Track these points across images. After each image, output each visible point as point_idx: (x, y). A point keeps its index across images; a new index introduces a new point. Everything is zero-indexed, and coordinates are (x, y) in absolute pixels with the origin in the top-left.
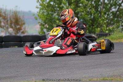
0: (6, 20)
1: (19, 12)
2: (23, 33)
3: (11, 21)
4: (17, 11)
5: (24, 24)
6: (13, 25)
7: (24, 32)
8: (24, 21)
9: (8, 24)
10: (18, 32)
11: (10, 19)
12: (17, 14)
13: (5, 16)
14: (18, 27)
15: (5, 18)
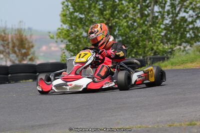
0: (6, 43)
1: (25, 29)
2: (31, 59)
3: (14, 43)
4: (21, 29)
5: (33, 46)
6: (16, 49)
7: (33, 58)
8: (32, 42)
9: (8, 48)
10: (25, 58)
11: (12, 41)
12: (22, 32)
13: (5, 37)
14: (24, 51)
15: (5, 39)
